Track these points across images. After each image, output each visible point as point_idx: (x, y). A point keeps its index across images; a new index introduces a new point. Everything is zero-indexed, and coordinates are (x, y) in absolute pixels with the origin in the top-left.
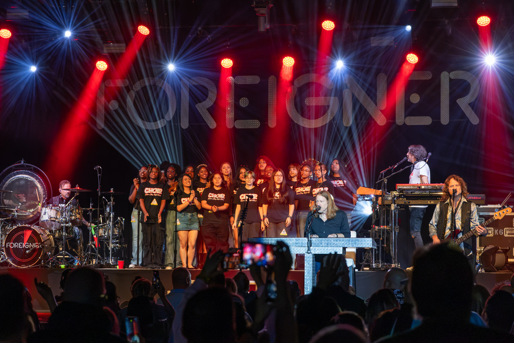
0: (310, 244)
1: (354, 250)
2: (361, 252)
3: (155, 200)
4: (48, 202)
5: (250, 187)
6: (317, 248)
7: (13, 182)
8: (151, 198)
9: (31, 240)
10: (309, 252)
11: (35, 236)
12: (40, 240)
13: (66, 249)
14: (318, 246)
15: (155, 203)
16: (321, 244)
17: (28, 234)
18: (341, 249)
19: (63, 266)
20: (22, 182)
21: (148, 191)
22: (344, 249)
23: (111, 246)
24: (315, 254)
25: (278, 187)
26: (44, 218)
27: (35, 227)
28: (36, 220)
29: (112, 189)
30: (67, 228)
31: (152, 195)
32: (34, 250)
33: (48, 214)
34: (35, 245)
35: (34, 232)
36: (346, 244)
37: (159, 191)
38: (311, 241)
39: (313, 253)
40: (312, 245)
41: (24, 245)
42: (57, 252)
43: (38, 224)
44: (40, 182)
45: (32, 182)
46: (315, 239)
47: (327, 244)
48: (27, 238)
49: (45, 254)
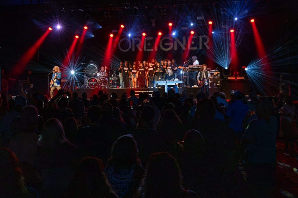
0: (166, 82)
1: (178, 83)
2: (179, 84)
4: (99, 71)
5: (151, 66)
6: (168, 83)
7: (89, 66)
8: (125, 70)
9: (94, 82)
11: (96, 81)
12: (97, 81)
13: (104, 83)
15: (126, 71)
17: (94, 80)
19: (103, 88)
20: (92, 66)
21: (125, 68)
22: (175, 83)
23: (115, 82)
25: (159, 67)
26: (98, 76)
27: (96, 78)
28: (96, 76)
29: (115, 68)
30: (104, 78)
32: (95, 84)
33: (99, 75)
34: (95, 83)
35: (95, 79)
37: (127, 68)
39: (167, 85)
41: (93, 83)
42: (101, 84)
43: (96, 77)
44: (96, 66)
45: (94, 66)
46: (168, 81)
47: (171, 83)
48: (93, 81)
49: (98, 85)
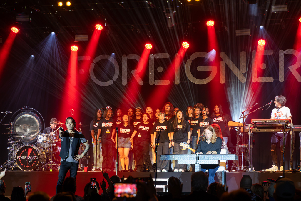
0: (198, 158)
2: (230, 163)
3: (108, 130)
4: (42, 131)
6: (202, 160)
7: (21, 119)
9: (32, 155)
10: (197, 163)
11: (34, 153)
12: (37, 154)
14: (203, 160)
15: (108, 131)
16: (205, 158)
17: (30, 151)
18: (217, 161)
19: (51, 170)
20: (27, 119)
21: (104, 124)
22: (219, 161)
24: (201, 164)
26: (40, 141)
27: (35, 147)
28: (35, 142)
29: (80, 123)
30: (53, 147)
31: (106, 127)
32: (34, 160)
33: (42, 138)
34: (34, 158)
35: (34, 150)
36: (220, 158)
37: (110, 124)
38: (198, 156)
40: (199, 159)
41: (28, 158)
42: (47, 161)
43: (36, 145)
44: (37, 119)
45: (32, 119)
46: (201, 155)
47: (208, 158)
48: (29, 153)
49: (40, 163)
